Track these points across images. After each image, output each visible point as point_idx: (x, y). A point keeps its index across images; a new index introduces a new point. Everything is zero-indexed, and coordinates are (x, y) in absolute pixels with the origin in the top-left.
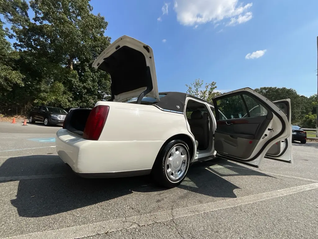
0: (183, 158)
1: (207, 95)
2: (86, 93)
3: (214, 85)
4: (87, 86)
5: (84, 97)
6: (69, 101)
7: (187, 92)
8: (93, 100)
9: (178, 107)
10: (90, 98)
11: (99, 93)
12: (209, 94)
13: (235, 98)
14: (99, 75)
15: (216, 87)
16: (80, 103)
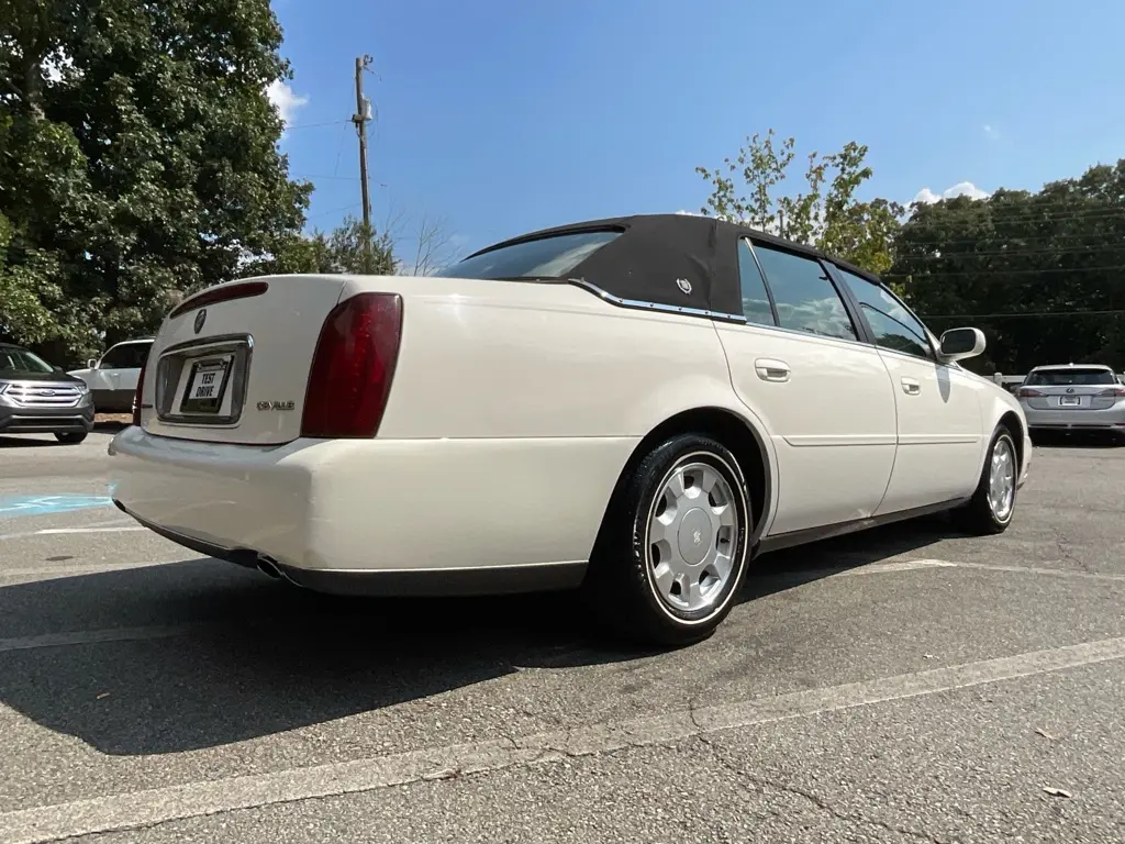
0: (720, 516)
1: (818, 222)
2: (137, 250)
3: (854, 162)
4: (136, 210)
5: (127, 275)
6: (49, 303)
7: (704, 211)
8: (179, 286)
9: (685, 285)
10: (164, 279)
11: (207, 243)
12: (831, 217)
13: (981, 233)
14: (201, 143)
15: (866, 174)
16: (107, 311)
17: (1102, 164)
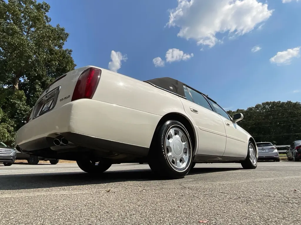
0: (184, 145)
9: (171, 88)
17: (259, 104)
